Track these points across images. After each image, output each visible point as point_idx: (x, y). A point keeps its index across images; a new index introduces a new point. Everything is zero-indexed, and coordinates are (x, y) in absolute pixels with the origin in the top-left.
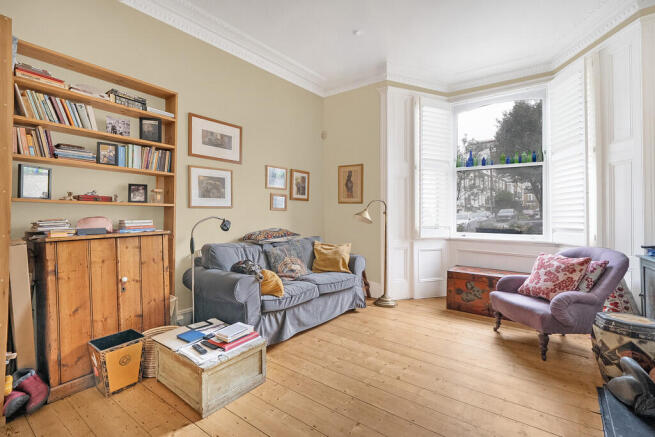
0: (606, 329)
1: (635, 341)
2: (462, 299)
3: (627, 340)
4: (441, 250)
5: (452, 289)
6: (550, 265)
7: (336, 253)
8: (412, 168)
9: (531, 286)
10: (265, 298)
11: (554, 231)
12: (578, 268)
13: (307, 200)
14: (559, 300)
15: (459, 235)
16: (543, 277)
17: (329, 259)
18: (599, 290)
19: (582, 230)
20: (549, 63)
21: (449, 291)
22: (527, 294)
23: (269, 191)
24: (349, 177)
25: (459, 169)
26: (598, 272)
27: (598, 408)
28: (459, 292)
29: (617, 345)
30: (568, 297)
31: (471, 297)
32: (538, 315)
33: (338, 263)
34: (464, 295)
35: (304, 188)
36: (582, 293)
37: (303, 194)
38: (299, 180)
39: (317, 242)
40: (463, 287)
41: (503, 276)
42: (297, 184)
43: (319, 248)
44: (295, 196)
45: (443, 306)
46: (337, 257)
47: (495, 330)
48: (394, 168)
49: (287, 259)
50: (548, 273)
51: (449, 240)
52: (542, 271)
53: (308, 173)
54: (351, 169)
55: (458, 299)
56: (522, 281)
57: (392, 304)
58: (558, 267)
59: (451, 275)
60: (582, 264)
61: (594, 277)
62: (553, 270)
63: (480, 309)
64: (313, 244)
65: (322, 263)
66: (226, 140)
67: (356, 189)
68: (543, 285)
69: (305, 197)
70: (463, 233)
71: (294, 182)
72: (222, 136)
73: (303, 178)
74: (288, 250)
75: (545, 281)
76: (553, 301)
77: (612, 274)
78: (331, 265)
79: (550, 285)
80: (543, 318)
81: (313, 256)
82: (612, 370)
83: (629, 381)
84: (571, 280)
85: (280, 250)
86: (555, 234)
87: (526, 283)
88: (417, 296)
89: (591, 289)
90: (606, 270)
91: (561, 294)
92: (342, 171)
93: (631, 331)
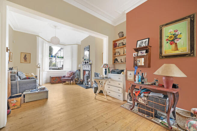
11: (65, 69)
13: (12, 61)
16: (69, 75)
24: (25, 56)
25: (49, 57)
32: (70, 79)
41: (62, 76)
42: (11, 57)
47: (62, 84)
51: (48, 71)
53: (12, 53)
58: (70, 73)
59: (52, 77)
60: (72, 73)
63: (57, 82)
67: (28, 59)
70: (50, 70)
87: (66, 76)
89: (73, 75)
90: (74, 73)
91: (72, 76)
92: (22, 54)
93: (78, 78)
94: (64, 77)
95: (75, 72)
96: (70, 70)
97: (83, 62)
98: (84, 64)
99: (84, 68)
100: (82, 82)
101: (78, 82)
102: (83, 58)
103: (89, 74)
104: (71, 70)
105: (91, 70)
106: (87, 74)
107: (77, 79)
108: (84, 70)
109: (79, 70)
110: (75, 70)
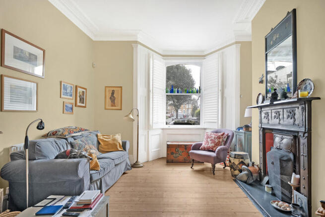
0: (235, 158)
1: (243, 160)
2: (174, 157)
3: (241, 160)
4: (159, 134)
5: (169, 153)
6: (211, 137)
7: (114, 140)
8: (149, 91)
9: (206, 146)
10: (92, 172)
11: (204, 123)
12: (221, 137)
13: (85, 107)
14: (219, 150)
15: (167, 127)
16: (210, 142)
17: (110, 144)
18: (227, 145)
19: (216, 122)
20: (203, 51)
21: (168, 154)
22: (204, 149)
23: (62, 100)
24: (113, 93)
25: (167, 94)
26: (226, 138)
27: (237, 186)
28: (172, 153)
29: (238, 163)
30: (221, 148)
31: (177, 155)
32: (212, 157)
33: (117, 145)
34: (175, 155)
35: (83, 99)
36: (222, 147)
37: (83, 103)
38: (81, 94)
39: (99, 134)
40: (174, 151)
41: (193, 144)
42: (80, 96)
43: (101, 138)
44: (79, 104)
45: (165, 162)
46: (115, 142)
47: (191, 168)
48: (141, 91)
49: (87, 146)
50: (211, 140)
51: (163, 129)
52: (209, 140)
53: (86, 89)
54: (114, 89)
55: (172, 157)
56: (201, 144)
57: (141, 165)
58: (215, 137)
59: (168, 146)
60: (222, 135)
61: (225, 140)
62: (213, 138)
63: (181, 160)
64: (97, 136)
65: (105, 147)
66: (33, 57)
67: (117, 101)
68: (210, 145)
69: (84, 105)
70: (169, 125)
71: (78, 95)
72: (30, 54)
73: (83, 92)
74: (87, 141)
75: (211, 143)
76: (217, 150)
77: (230, 138)
78: (112, 147)
79: (213, 145)
80: (214, 158)
81: (99, 143)
82: (237, 172)
83: (245, 174)
84: (219, 141)
85: (81, 141)
86: (205, 124)
87: (203, 145)
88: (151, 159)
89: (225, 145)
90: (228, 137)
91: (219, 148)
92: (108, 89)
93: (242, 157)
94: (197, 147)
95: (230, 134)
96: (216, 126)
97: (261, 98)
98: (267, 102)
99: (265, 121)
100: (255, 175)
101: (241, 171)
102: (261, 82)
103: (294, 146)
104: (220, 127)
105: (309, 131)
106: (279, 149)
107: (237, 162)
108: (264, 129)
109: (248, 128)
110: (232, 126)
